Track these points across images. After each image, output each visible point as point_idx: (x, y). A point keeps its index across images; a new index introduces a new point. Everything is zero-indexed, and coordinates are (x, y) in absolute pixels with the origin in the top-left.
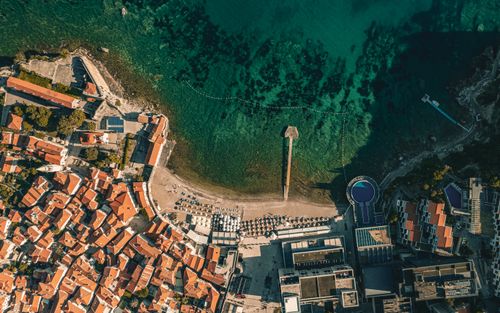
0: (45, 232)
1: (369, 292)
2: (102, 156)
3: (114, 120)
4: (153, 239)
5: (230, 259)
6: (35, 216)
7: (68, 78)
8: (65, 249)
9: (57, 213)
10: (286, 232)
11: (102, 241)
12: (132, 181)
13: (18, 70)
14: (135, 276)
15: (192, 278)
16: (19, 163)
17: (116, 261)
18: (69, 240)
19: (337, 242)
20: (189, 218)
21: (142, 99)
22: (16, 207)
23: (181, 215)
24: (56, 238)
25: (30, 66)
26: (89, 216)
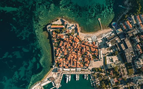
0: (65, 50)
1: (122, 39)
2: (70, 34)
3: (70, 27)
4: (83, 44)
5: (97, 43)
6: (63, 47)
7: (61, 23)
8: (69, 51)
9: (66, 46)
10: (104, 36)
11: (75, 47)
12: (76, 36)
13: (52, 25)
14: (82, 51)
15: (92, 48)
16: (56, 40)
17: (79, 50)
18: (69, 50)
19: (113, 34)
20: (87, 39)
21: (72, 23)
22: (58, 47)
23: (86, 39)
24: (67, 50)
25: (53, 23)
26: (71, 44)
